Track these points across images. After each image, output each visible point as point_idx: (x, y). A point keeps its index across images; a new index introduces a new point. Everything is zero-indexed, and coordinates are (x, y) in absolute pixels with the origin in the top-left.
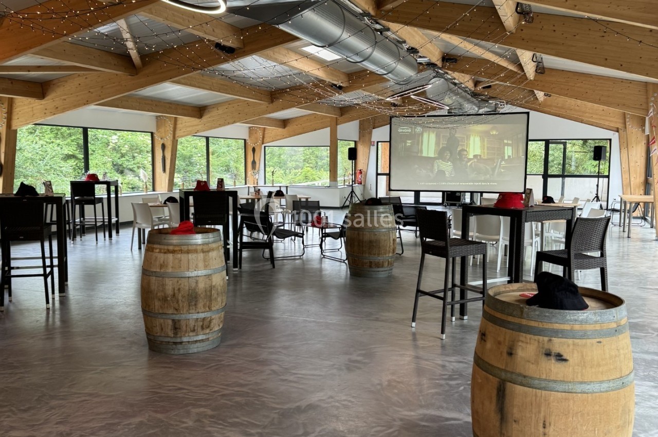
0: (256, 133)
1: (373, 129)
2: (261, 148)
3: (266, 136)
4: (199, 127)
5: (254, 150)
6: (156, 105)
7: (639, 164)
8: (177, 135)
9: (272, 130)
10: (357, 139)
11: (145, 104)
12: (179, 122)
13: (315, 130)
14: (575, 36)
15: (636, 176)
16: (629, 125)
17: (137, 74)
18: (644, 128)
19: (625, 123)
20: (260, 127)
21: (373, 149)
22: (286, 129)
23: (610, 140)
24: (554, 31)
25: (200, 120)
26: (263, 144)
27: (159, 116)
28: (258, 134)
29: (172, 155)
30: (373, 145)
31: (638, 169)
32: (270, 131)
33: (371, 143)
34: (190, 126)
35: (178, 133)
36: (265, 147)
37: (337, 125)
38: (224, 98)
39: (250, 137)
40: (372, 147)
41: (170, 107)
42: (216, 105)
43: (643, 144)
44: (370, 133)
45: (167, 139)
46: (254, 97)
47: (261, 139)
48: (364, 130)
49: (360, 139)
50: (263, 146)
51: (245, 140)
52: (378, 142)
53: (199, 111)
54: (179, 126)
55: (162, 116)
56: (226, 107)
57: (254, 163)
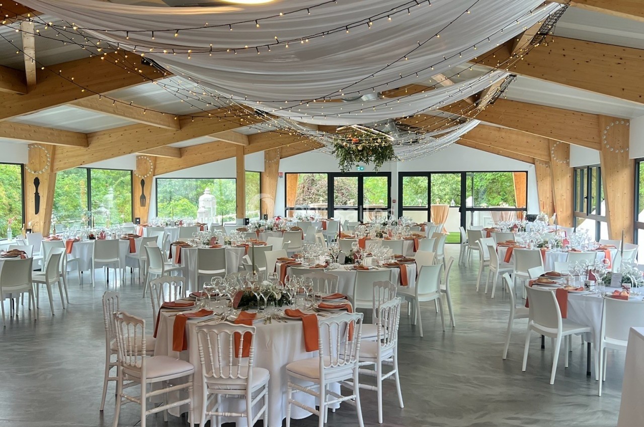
0: (145, 163)
1: (281, 158)
2: (152, 179)
3: (158, 166)
4: (86, 158)
5: (143, 182)
6: (35, 131)
7: (565, 197)
8: (55, 168)
9: (166, 159)
10: (263, 170)
11: (22, 130)
12: (58, 151)
13: (218, 160)
14: (587, 62)
15: (563, 210)
16: (554, 157)
17: (27, 93)
18: (568, 161)
19: (549, 155)
20: (150, 156)
21: (281, 181)
22: (182, 158)
23: (527, 172)
24: (564, 55)
25: (87, 148)
26: (154, 176)
27: (33, 144)
28: (148, 164)
29: (49, 192)
30: (281, 177)
31: (565, 203)
32: (163, 161)
33: (279, 174)
34: (73, 156)
35: (57, 164)
36: (156, 179)
37: (244, 154)
38: (125, 122)
39: (137, 167)
40: (279, 178)
41: (52, 134)
42: (109, 132)
43: (568, 177)
44: (278, 163)
45: (42, 172)
46: (162, 123)
47: (152, 170)
48: (270, 159)
49: (265, 170)
50: (154, 178)
51: (132, 171)
52: (286, 173)
53: (85, 138)
54: (59, 156)
55: (36, 144)
56: (121, 133)
57: (143, 197)
